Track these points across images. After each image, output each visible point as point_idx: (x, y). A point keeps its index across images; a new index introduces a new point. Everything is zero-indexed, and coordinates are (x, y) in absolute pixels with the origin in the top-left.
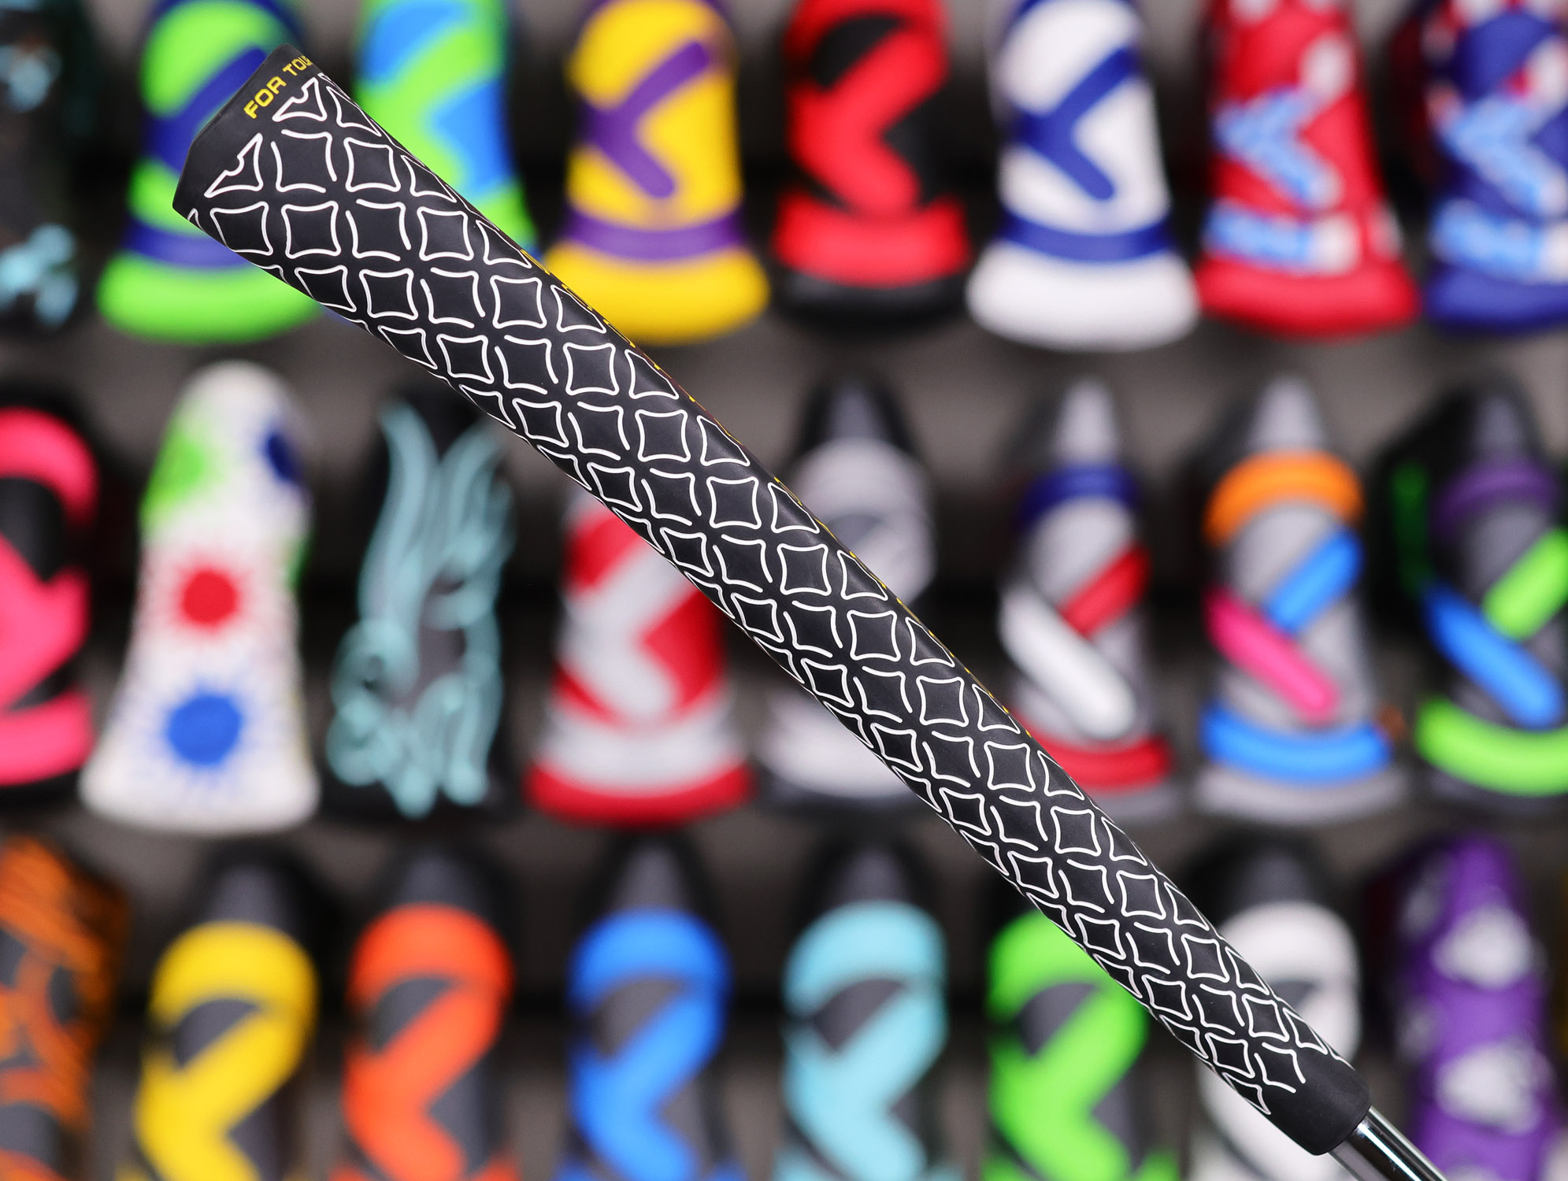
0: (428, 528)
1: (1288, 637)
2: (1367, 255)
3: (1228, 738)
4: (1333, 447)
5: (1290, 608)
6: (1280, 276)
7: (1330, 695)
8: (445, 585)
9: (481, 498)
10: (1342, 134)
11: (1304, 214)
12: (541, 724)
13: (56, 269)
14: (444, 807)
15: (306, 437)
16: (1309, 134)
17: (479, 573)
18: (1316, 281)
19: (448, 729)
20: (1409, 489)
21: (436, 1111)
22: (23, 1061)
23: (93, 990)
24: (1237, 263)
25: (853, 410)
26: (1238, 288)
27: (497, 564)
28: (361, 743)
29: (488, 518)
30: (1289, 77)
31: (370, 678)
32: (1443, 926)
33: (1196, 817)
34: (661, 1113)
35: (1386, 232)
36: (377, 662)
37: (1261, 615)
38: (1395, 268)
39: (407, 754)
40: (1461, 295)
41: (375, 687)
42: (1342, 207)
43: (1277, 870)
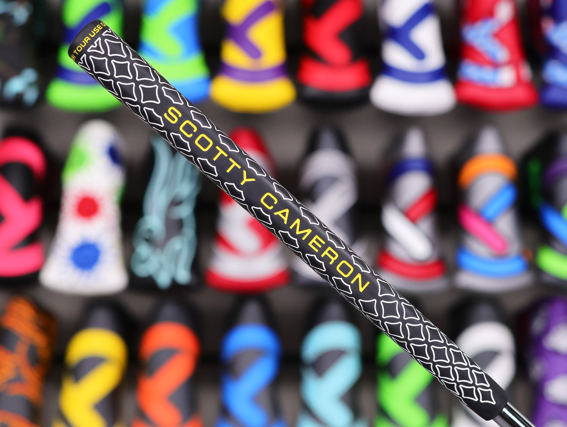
0: (169, 182)
1: (489, 223)
2: (519, 80)
3: (467, 260)
4: (506, 152)
5: (490, 212)
6: (486, 88)
7: (505, 244)
8: (175, 203)
9: (189, 171)
10: (510, 35)
11: (495, 65)
12: (211, 255)
13: (31, 85)
14: (175, 285)
15: (124, 148)
16: (497, 35)
17: (188, 198)
18: (500, 90)
19: (176, 257)
20: (534, 168)
21: (172, 398)
22: (18, 379)
23: (44, 353)
24: (470, 83)
25: (327, 138)
26: (471, 93)
27: (194, 195)
28: (144, 261)
29: (191, 178)
30: (490, 14)
31: (147, 237)
32: (547, 331)
33: (454, 290)
34: (255, 399)
35: (526, 72)
36: (150, 231)
37: (479, 215)
38: (530, 85)
39: (161, 266)
40: (554, 95)
41: (150, 241)
42: (510, 62)
43: (484, 310)
